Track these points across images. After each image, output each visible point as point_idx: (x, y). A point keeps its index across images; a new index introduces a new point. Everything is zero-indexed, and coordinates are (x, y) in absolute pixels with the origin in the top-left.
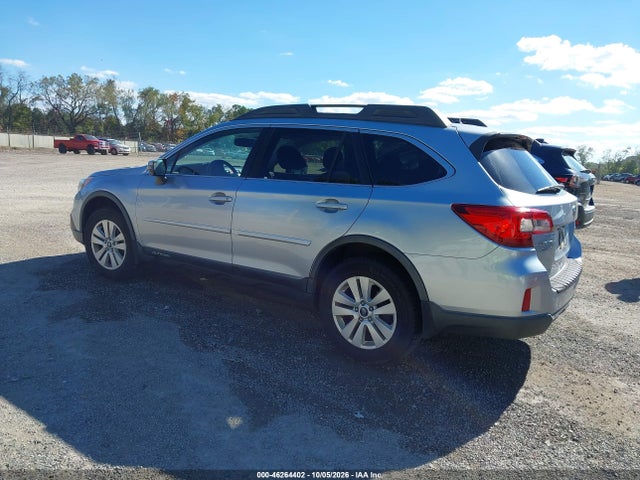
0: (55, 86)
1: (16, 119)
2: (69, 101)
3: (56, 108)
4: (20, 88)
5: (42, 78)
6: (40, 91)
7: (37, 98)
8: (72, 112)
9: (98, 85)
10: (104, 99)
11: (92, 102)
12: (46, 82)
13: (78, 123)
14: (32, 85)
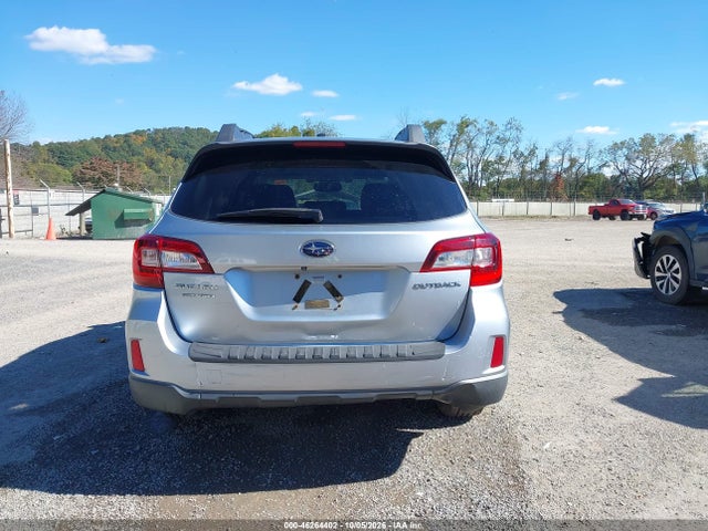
0: (624, 150)
1: (581, 188)
2: (639, 163)
3: (624, 173)
4: (588, 156)
5: (611, 144)
6: (607, 158)
7: (604, 165)
8: (641, 176)
9: (674, 143)
10: (680, 157)
11: (665, 163)
12: (616, 147)
13: (647, 188)
14: (601, 151)
